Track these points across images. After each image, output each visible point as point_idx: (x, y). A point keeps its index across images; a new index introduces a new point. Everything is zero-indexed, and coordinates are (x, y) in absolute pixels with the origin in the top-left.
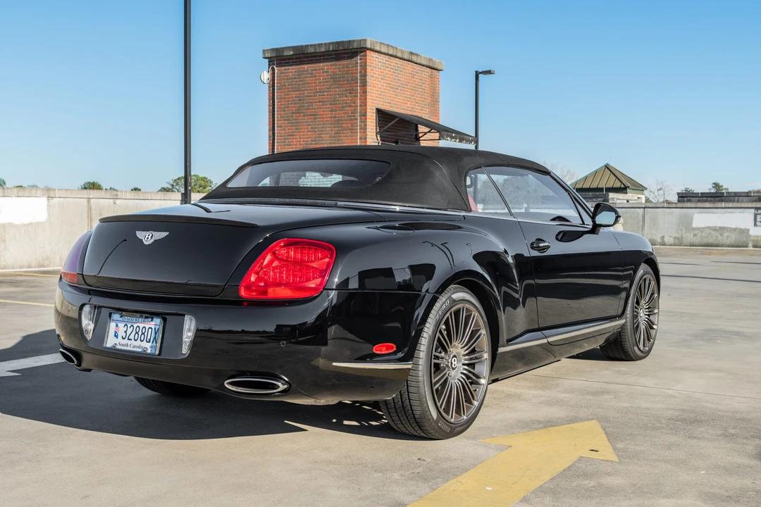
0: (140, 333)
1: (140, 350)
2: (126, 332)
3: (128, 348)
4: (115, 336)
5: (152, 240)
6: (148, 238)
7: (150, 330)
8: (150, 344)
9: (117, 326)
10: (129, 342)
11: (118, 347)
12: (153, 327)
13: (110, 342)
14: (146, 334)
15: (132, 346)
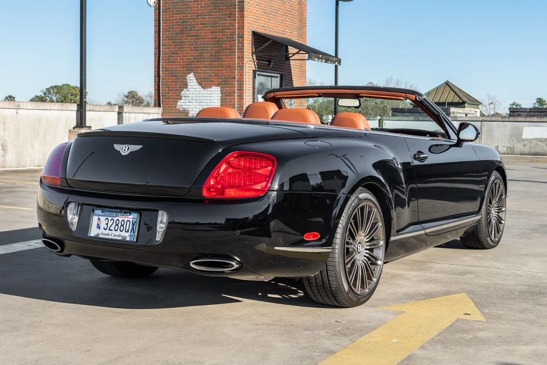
0: (120, 225)
1: (120, 238)
2: (107, 224)
3: (110, 237)
4: (98, 227)
5: (129, 152)
6: (125, 150)
7: (128, 222)
8: (129, 233)
9: (99, 219)
10: (110, 232)
11: (101, 236)
12: (131, 220)
13: (93, 232)
14: (125, 225)
15: (113, 235)
